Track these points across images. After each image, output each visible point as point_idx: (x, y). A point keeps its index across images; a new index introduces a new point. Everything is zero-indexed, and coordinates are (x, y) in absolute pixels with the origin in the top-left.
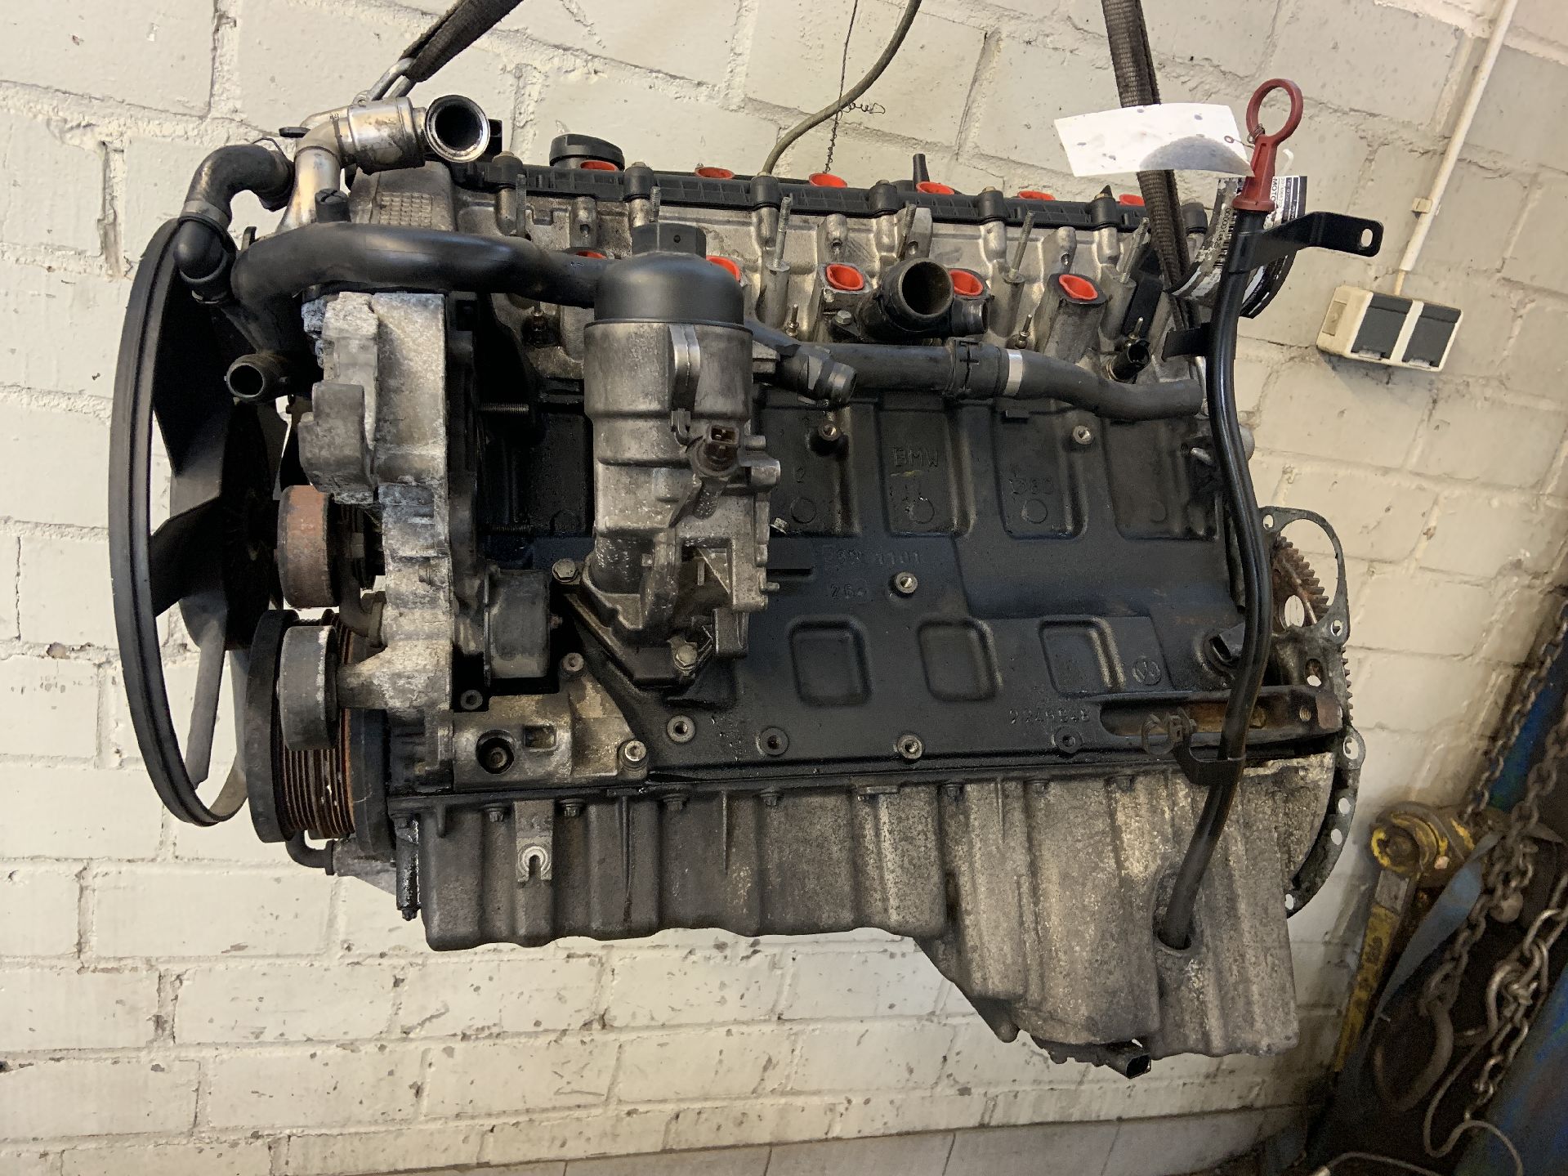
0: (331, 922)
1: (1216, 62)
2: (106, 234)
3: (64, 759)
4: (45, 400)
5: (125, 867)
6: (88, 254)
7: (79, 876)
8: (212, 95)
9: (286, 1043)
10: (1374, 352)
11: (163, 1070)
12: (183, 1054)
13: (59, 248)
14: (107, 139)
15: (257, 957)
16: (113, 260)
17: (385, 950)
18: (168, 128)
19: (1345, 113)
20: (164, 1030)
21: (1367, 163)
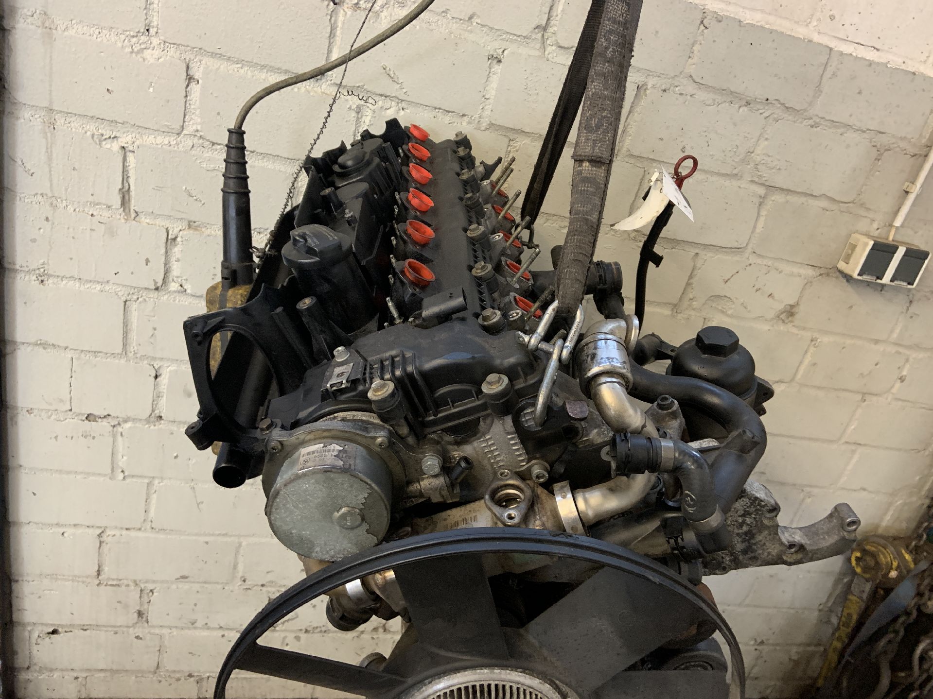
0: (235, 567)
1: (782, 101)
2: (123, 197)
3: (94, 474)
4: (89, 285)
5: (124, 532)
6: (113, 207)
7: (99, 535)
8: (184, 122)
9: (208, 628)
10: (872, 275)
11: (141, 639)
12: (152, 631)
13: (97, 204)
14: (125, 145)
15: (194, 582)
16: (127, 210)
17: (264, 583)
18: (159, 140)
19: (864, 132)
20: (142, 618)
21: (876, 161)
